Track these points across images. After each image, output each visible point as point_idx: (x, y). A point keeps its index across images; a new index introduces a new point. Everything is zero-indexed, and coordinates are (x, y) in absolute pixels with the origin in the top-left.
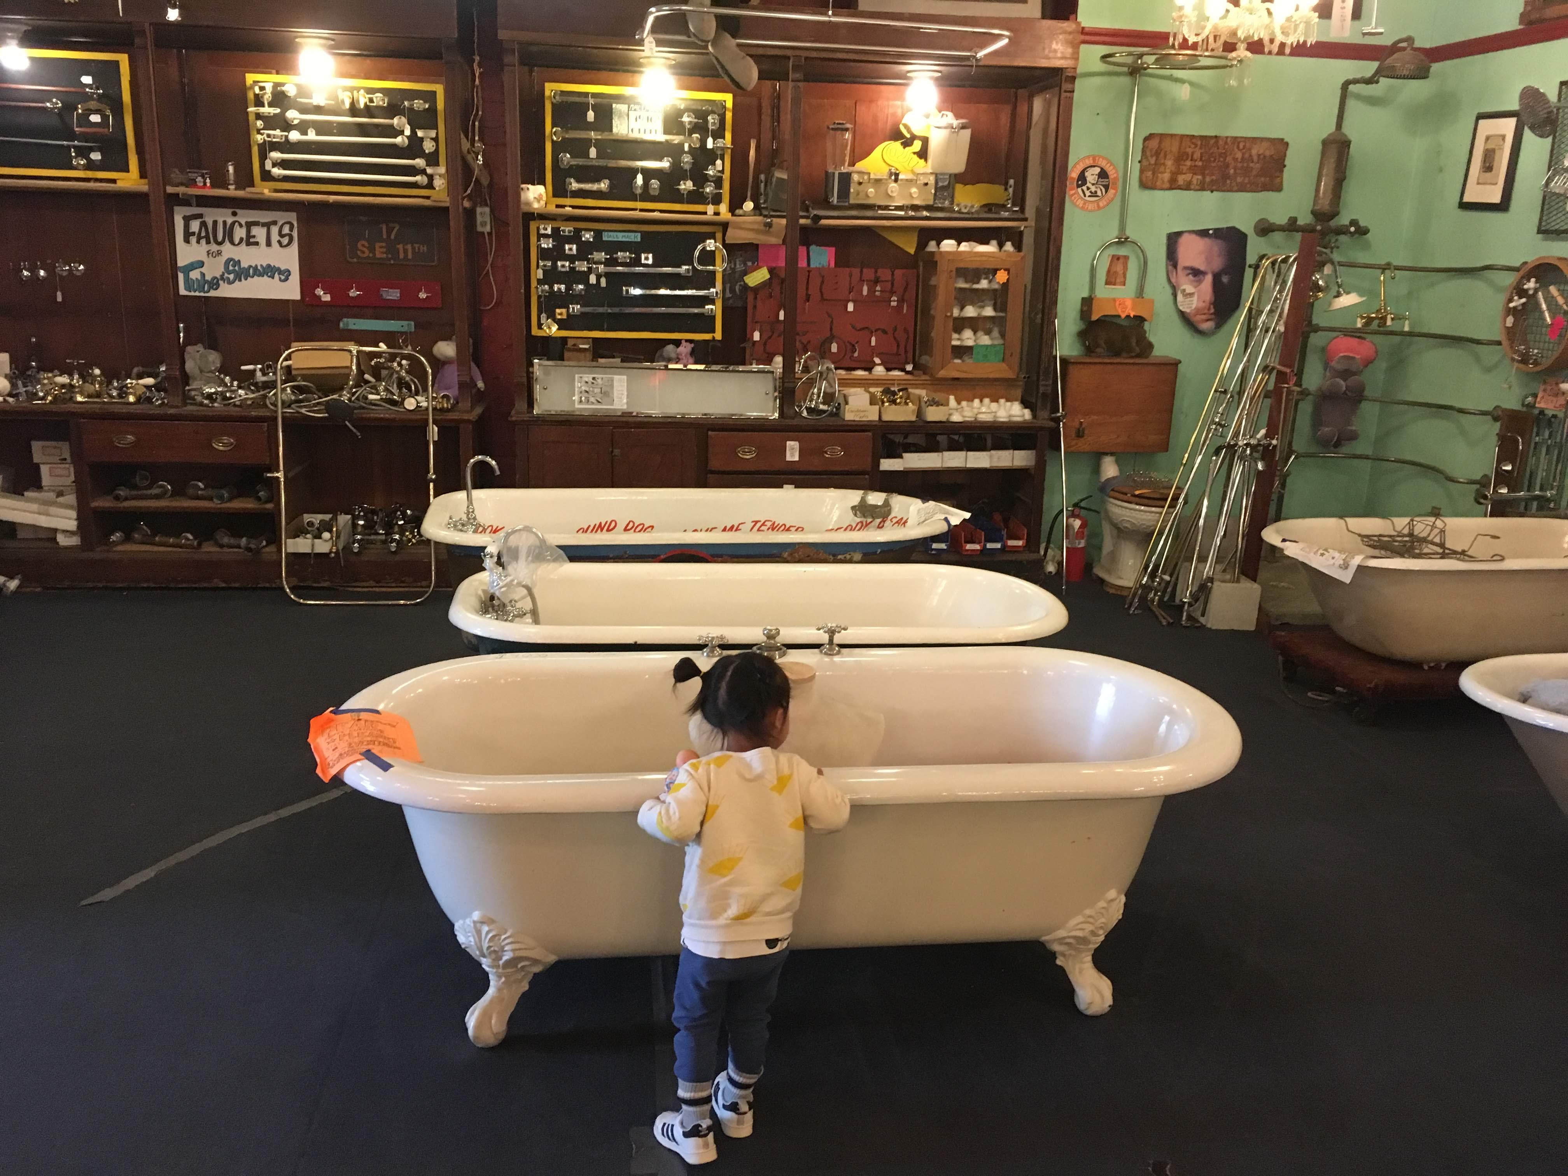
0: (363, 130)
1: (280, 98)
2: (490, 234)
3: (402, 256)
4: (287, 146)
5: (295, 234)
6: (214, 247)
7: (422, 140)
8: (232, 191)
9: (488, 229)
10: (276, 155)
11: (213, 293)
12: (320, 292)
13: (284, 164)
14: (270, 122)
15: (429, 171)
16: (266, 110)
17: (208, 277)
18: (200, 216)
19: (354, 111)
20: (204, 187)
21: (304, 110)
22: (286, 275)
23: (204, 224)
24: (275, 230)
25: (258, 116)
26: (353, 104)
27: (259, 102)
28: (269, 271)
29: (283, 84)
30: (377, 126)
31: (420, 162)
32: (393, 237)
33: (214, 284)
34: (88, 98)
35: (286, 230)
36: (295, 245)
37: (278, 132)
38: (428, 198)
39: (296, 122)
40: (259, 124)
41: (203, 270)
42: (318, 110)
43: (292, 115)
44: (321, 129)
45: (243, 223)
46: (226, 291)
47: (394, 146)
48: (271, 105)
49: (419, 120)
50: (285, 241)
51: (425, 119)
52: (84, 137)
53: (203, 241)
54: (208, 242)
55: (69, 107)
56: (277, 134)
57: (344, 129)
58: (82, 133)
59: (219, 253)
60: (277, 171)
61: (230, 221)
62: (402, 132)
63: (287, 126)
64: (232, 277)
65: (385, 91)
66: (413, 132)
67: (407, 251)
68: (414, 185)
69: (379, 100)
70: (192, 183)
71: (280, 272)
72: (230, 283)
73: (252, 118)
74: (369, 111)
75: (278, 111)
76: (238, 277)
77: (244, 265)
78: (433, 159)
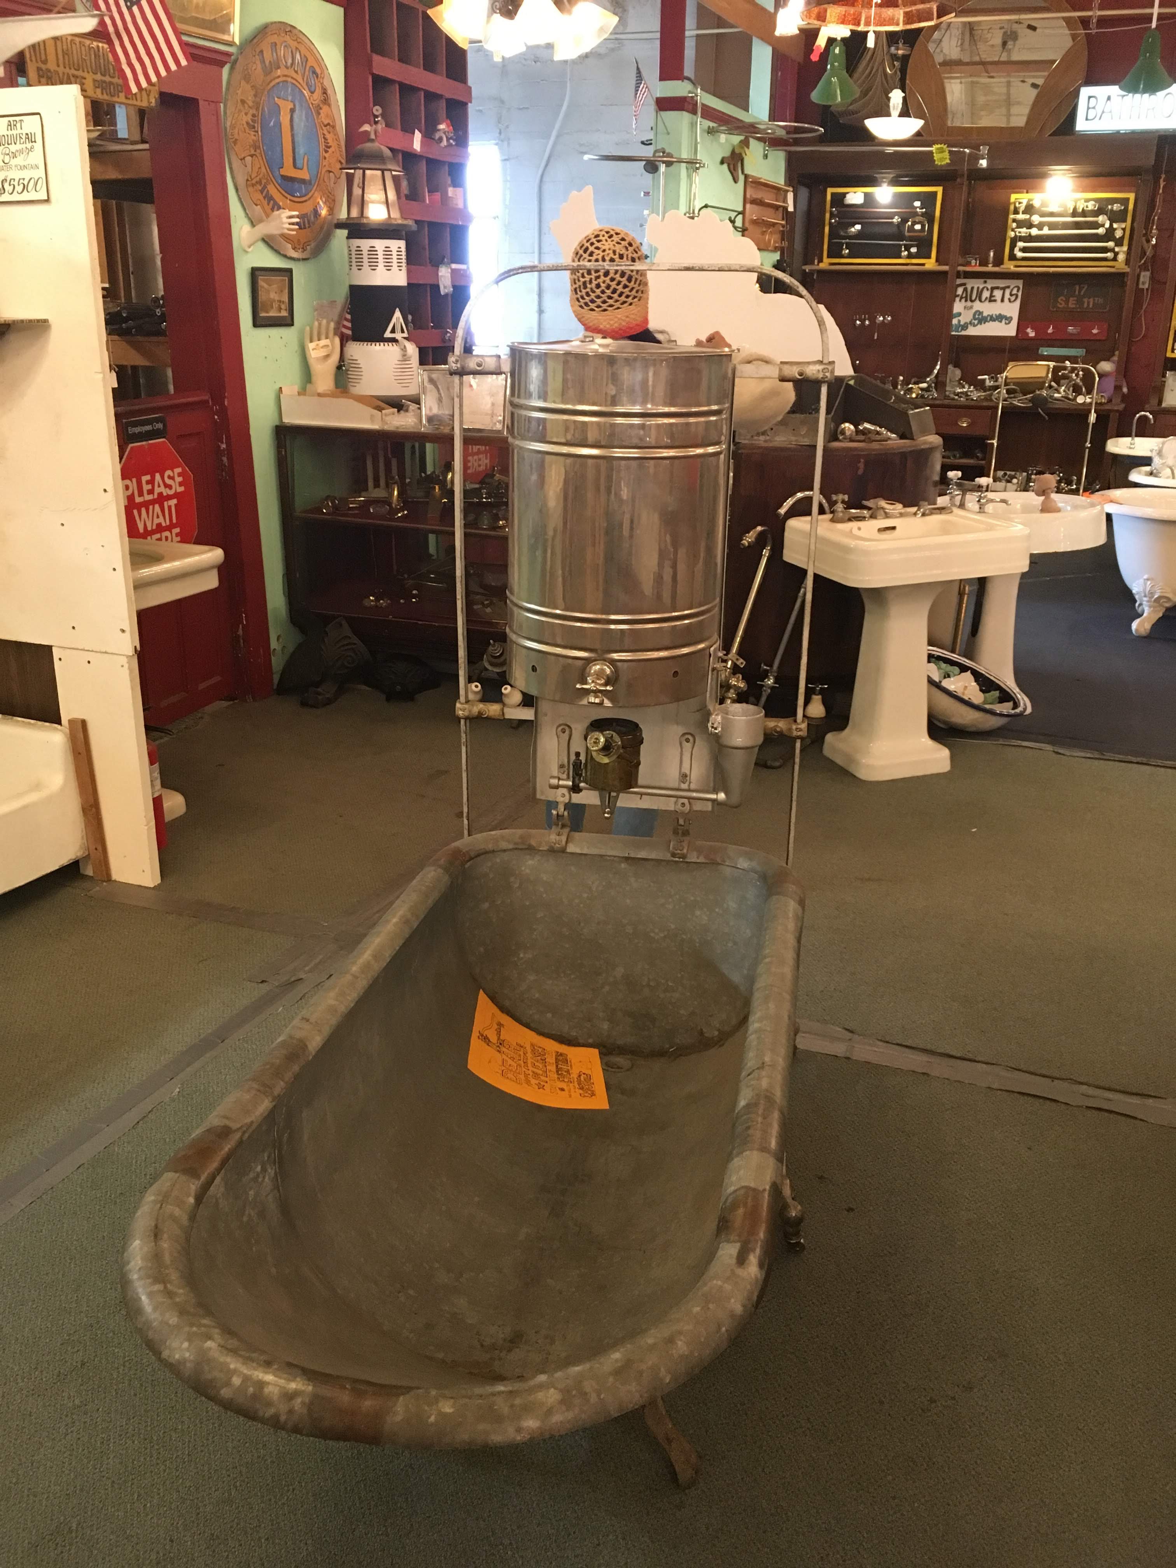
0: (1077, 225)
1: (1029, 209)
2: (1147, 289)
3: (1086, 305)
4: (1029, 238)
5: (1020, 294)
6: (969, 304)
7: (1116, 229)
8: (990, 268)
9: (1146, 286)
10: (1021, 244)
11: (963, 333)
12: (1029, 330)
13: (1024, 250)
14: (1021, 224)
15: (1117, 249)
16: (1021, 217)
17: (962, 323)
18: (964, 284)
19: (1074, 214)
20: (975, 266)
21: (1042, 216)
22: (1009, 320)
23: (965, 290)
24: (1008, 292)
25: (1014, 221)
26: (1075, 209)
27: (1016, 212)
28: (1000, 318)
29: (1031, 200)
30: (1086, 222)
31: (1111, 244)
32: (1082, 293)
33: (965, 327)
34: (916, 214)
35: (1015, 292)
36: (1018, 301)
37: (1024, 230)
38: (1113, 267)
39: (1036, 223)
40: (1014, 225)
41: (960, 318)
42: (1052, 214)
43: (1036, 219)
44: (1052, 226)
45: (989, 288)
46: (972, 331)
47: (1096, 235)
48: (1023, 213)
49: (1114, 217)
50: (1013, 298)
51: (1119, 217)
52: (911, 239)
53: (963, 300)
54: (966, 301)
55: (904, 221)
56: (1024, 231)
57: (1065, 226)
58: (910, 236)
59: (971, 307)
60: (1020, 254)
61: (981, 287)
62: (1103, 226)
63: (1030, 226)
64: (976, 322)
65: (1096, 200)
66: (1111, 225)
67: (1089, 303)
68: (1105, 259)
69: (1091, 206)
70: (968, 264)
71: (1006, 318)
72: (975, 326)
73: (1010, 221)
74: (1084, 213)
75: (1028, 216)
76: (980, 322)
77: (985, 314)
78: (1119, 243)
